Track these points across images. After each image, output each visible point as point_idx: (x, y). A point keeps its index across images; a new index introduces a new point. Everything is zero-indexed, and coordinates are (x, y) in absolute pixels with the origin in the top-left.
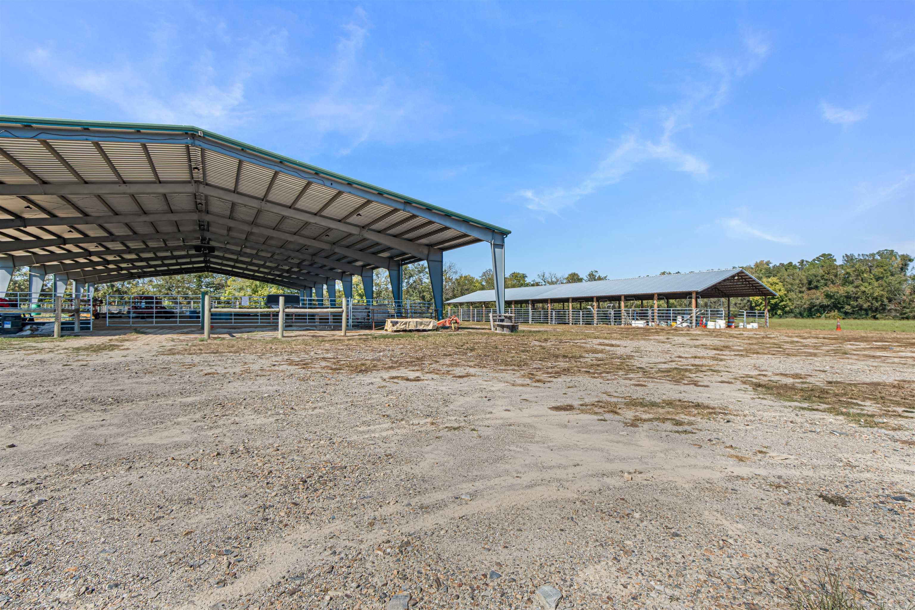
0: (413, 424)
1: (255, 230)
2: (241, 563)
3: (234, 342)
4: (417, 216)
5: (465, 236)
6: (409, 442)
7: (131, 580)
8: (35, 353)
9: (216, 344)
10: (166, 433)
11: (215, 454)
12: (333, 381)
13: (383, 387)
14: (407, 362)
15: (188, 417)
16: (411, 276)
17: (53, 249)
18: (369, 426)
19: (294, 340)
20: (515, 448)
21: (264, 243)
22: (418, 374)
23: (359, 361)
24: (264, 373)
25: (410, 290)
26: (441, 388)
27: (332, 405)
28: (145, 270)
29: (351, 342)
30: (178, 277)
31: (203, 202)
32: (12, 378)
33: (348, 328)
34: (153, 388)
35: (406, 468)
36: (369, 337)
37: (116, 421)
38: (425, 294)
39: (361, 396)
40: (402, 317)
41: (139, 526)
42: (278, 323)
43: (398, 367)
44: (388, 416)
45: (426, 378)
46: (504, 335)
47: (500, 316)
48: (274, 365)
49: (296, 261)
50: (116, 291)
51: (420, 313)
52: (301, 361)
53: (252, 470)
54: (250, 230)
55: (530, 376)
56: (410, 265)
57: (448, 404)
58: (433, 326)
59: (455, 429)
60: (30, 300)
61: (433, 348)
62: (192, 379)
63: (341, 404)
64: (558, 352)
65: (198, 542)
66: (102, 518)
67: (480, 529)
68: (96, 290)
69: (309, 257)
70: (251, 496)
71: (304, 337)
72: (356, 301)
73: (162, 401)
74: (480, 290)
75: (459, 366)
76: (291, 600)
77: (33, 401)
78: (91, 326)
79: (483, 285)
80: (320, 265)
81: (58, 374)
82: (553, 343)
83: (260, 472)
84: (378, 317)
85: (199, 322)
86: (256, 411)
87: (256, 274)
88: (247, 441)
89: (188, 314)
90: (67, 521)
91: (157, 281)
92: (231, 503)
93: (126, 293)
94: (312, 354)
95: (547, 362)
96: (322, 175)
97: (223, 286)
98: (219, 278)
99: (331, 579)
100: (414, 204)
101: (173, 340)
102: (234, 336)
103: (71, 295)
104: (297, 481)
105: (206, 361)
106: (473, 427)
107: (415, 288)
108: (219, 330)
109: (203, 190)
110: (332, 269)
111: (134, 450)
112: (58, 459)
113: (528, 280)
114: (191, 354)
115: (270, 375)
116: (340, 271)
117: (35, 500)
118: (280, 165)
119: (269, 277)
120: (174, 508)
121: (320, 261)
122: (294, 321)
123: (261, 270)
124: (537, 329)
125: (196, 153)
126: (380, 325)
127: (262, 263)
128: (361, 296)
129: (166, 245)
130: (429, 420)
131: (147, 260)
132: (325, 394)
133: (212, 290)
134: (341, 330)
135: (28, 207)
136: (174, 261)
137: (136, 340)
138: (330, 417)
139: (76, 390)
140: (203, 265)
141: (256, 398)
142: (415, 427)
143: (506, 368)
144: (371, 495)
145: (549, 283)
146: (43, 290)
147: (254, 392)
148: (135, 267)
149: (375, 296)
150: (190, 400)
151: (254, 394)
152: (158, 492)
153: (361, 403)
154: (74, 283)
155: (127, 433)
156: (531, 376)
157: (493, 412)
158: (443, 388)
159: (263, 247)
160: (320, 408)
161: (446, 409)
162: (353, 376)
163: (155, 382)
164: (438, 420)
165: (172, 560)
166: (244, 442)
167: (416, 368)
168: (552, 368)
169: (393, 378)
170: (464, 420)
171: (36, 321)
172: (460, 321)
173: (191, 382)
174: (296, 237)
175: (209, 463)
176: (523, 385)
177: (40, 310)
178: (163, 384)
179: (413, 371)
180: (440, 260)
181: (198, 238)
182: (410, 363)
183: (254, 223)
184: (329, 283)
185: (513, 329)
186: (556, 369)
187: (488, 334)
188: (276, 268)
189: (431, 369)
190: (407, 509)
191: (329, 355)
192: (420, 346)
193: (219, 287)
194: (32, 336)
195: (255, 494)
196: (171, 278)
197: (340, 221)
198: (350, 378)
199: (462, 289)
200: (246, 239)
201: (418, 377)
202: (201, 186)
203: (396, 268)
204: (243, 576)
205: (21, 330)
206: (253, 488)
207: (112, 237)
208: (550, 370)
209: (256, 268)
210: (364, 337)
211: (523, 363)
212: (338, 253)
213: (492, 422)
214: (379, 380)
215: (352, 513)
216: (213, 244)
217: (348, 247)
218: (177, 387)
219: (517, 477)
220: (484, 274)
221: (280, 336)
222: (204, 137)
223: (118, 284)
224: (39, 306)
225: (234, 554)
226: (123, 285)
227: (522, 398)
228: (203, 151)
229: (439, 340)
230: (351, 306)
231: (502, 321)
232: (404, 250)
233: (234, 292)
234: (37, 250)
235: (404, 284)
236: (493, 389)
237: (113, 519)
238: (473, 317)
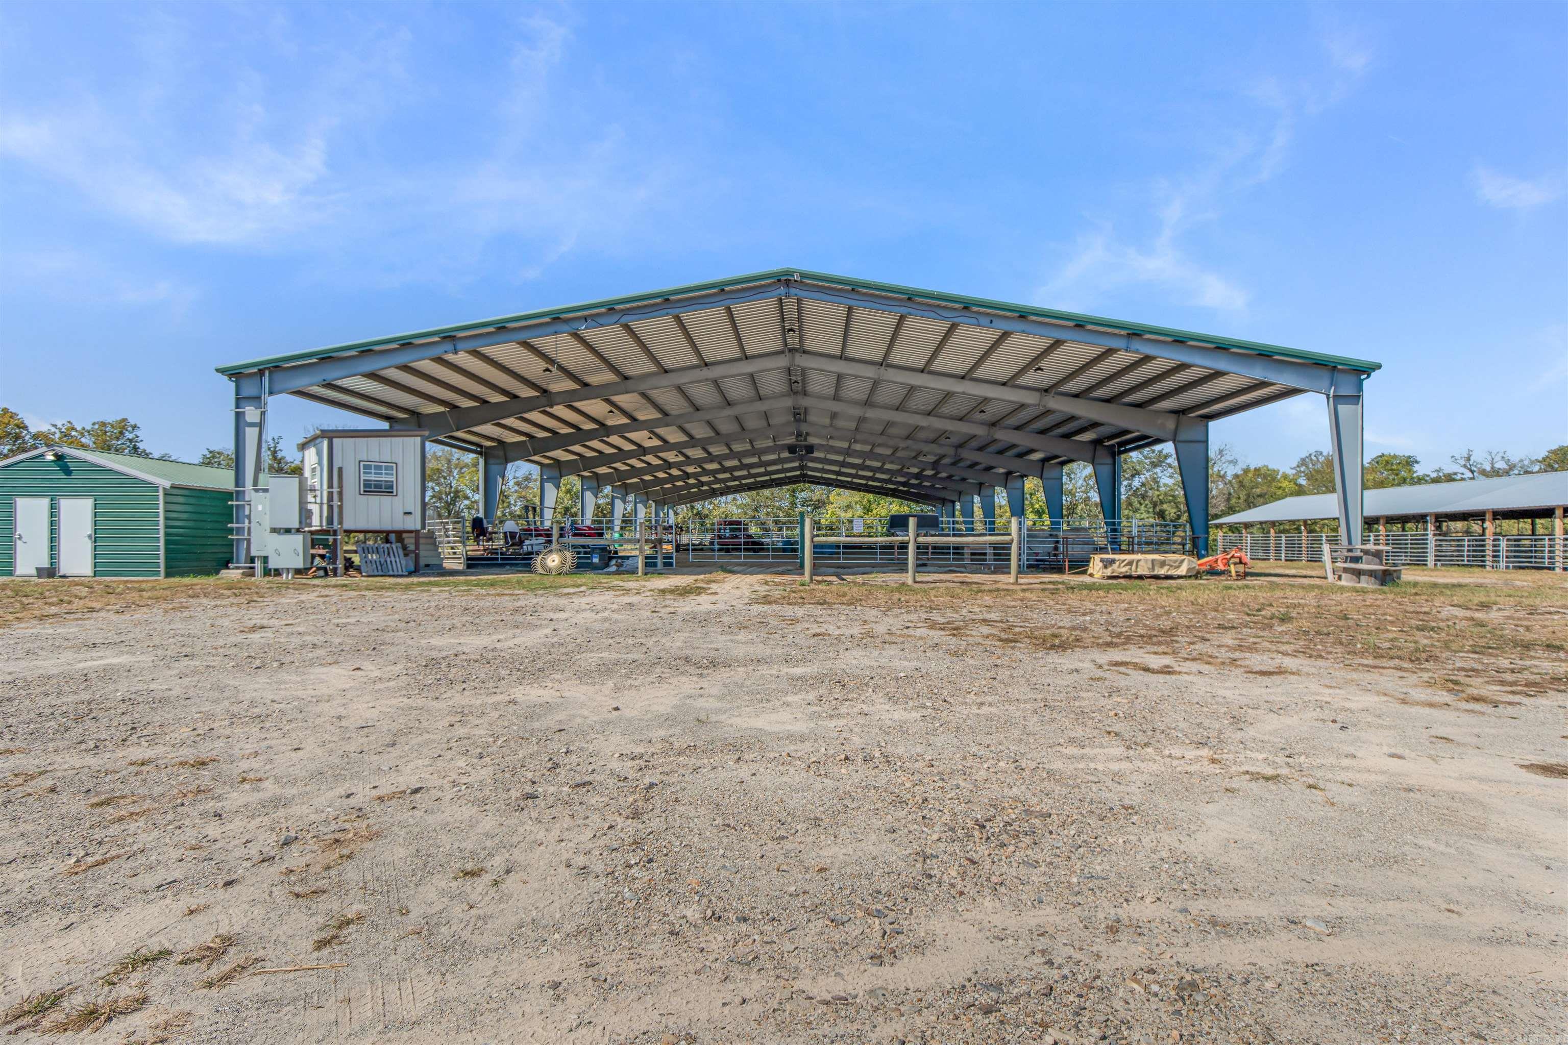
0: (1170, 756)
1: (870, 414)
2: (901, 937)
3: (846, 589)
4: (1154, 358)
5: (1263, 384)
6: (1167, 789)
7: (760, 917)
8: (623, 595)
9: (821, 591)
10: (774, 717)
11: (843, 757)
12: (1005, 660)
13: (1098, 679)
14: (1142, 636)
15: (799, 696)
16: (1137, 473)
17: (633, 462)
18: (1083, 747)
19: (933, 589)
20: (1431, 843)
21: (882, 434)
22: (1167, 660)
23: (1048, 628)
24: (894, 639)
25: (1135, 501)
26: (1221, 692)
27: (1009, 701)
28: (728, 484)
29: (1027, 594)
30: (767, 492)
31: (799, 379)
32: (607, 625)
33: (1020, 571)
34: (751, 649)
35: (1169, 839)
36: (1060, 586)
37: (714, 691)
38: (1165, 506)
39: (1060, 692)
40: (1122, 552)
41: (759, 843)
42: (907, 559)
43: (1123, 644)
44: (1117, 734)
45: (1184, 670)
46: (1364, 591)
47: (1350, 550)
48: (908, 628)
49: (931, 459)
50: (696, 515)
51: (1157, 544)
52: (948, 623)
53: (896, 791)
54: (861, 414)
55: (1451, 685)
56: (1134, 455)
57: (1242, 725)
58: (1189, 570)
59: (1267, 779)
60: (613, 529)
61: (1193, 613)
62: (797, 640)
63: (1025, 702)
64: (1528, 636)
65: (837, 886)
66: (717, 822)
67: (1363, 1002)
68: (676, 514)
69: (951, 451)
70: (901, 832)
71: (947, 584)
72: (1031, 523)
73: (764, 670)
74: (1292, 494)
75: (1257, 650)
76: (987, 1021)
77: (629, 655)
78: (674, 561)
79: (1300, 486)
80: (968, 463)
81: (648, 622)
82: (1506, 613)
83: (908, 796)
84: (1076, 551)
85: (796, 557)
86: (891, 699)
87: (870, 483)
88: (883, 744)
89: (780, 545)
90: (681, 816)
91: (744, 498)
92: (873, 837)
93: (707, 516)
94: (964, 612)
95: (1496, 656)
96: (975, 308)
97: (824, 503)
98: (818, 492)
99: (1050, 1007)
100: (1148, 336)
101: (766, 583)
102: (844, 580)
103: (650, 521)
104: (970, 824)
105: (812, 616)
106: (1311, 781)
107: (1144, 497)
108: (823, 570)
109: (802, 361)
110: (989, 469)
111: (740, 734)
112: (662, 733)
113: (1420, 470)
114: (791, 604)
115: (903, 643)
116: (1002, 470)
117: (647, 781)
118: (909, 304)
119: (889, 486)
120: (799, 827)
121: (969, 455)
122: (930, 556)
123: (878, 475)
124: (1455, 581)
125: (790, 306)
126: (1080, 565)
127: (879, 464)
128: (1039, 513)
129: (753, 446)
130: (1205, 752)
131: (731, 470)
132: (995, 683)
133: (809, 509)
134: (1010, 573)
135: (611, 411)
136: (762, 470)
137: (722, 581)
138: (1008, 723)
139: (668, 644)
140: (798, 473)
141: (888, 678)
142: (1175, 763)
143: (1378, 662)
144: (1104, 875)
145: (1484, 473)
146: (624, 515)
147: (883, 668)
148: (717, 481)
149: (1065, 512)
150: (798, 671)
151: (884, 672)
152: (776, 800)
153: (1062, 704)
154: (653, 505)
155: (730, 709)
156: (1453, 685)
157: (1359, 755)
158: (1228, 694)
159: (881, 440)
160: (990, 705)
161: (1239, 735)
162: (1039, 655)
163: (752, 642)
164: (1225, 756)
165: (807, 904)
166: (879, 745)
167: (1160, 649)
168: (1513, 671)
169: (1117, 664)
170: (1288, 764)
171: (620, 554)
172: (1247, 558)
173: (796, 645)
174: (931, 419)
175: (836, 769)
176: (1432, 705)
177: (623, 541)
178: (761, 645)
179: (1156, 653)
180: (1203, 439)
181: (792, 434)
182: (1147, 639)
183: (868, 403)
184: (983, 492)
185: (1386, 578)
186: (1526, 675)
187: (1319, 587)
188: (899, 472)
189: (1195, 654)
190: (1181, 917)
191: (993, 616)
192: (1163, 607)
193: (819, 505)
194: (617, 573)
195: (906, 831)
196: (758, 494)
197: (1004, 384)
198: (1035, 658)
199: (1248, 495)
200: (856, 429)
201: (1168, 667)
202: (797, 355)
203: (1109, 460)
204: (906, 960)
205: (607, 565)
206: (903, 821)
207: (693, 441)
208: (1508, 677)
209: (870, 474)
210: (1051, 586)
211: (1424, 655)
212: (1000, 441)
213: (1361, 778)
214: (1088, 665)
215: (1073, 899)
216: (812, 440)
217: (1017, 428)
218: (779, 651)
219: (1449, 911)
220: (1303, 462)
221: (910, 581)
222: (801, 282)
223: (698, 505)
224: (621, 535)
225: (890, 920)
226: (703, 507)
227: (1433, 732)
228: (799, 301)
229: (1203, 597)
230: (1024, 531)
231: (1356, 560)
232: (1124, 424)
233: (838, 512)
234: (618, 465)
235: (1123, 490)
236: (1348, 705)
237: (728, 826)
238: (1278, 550)
